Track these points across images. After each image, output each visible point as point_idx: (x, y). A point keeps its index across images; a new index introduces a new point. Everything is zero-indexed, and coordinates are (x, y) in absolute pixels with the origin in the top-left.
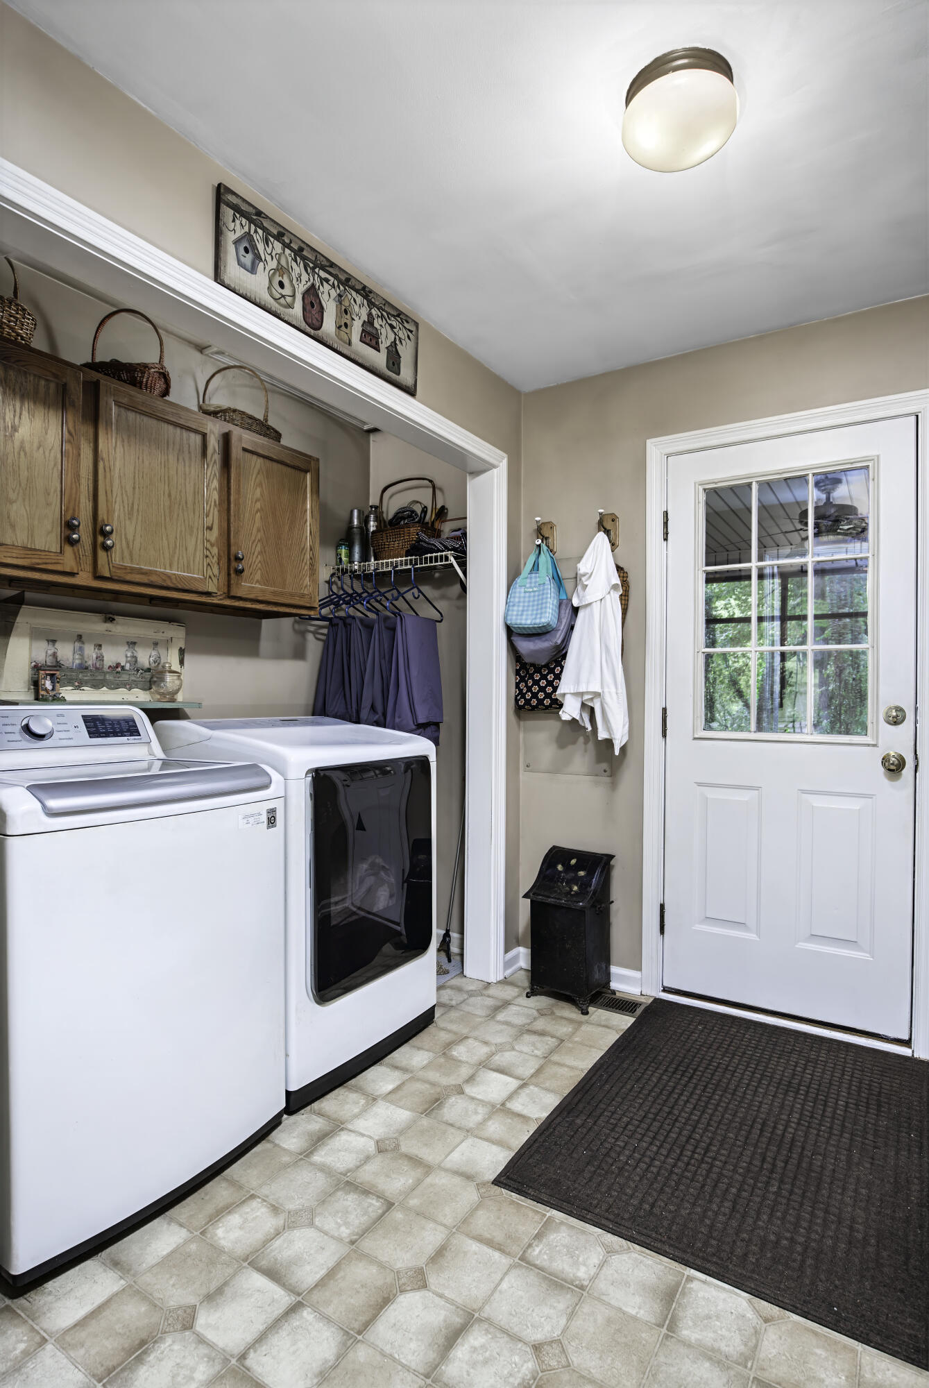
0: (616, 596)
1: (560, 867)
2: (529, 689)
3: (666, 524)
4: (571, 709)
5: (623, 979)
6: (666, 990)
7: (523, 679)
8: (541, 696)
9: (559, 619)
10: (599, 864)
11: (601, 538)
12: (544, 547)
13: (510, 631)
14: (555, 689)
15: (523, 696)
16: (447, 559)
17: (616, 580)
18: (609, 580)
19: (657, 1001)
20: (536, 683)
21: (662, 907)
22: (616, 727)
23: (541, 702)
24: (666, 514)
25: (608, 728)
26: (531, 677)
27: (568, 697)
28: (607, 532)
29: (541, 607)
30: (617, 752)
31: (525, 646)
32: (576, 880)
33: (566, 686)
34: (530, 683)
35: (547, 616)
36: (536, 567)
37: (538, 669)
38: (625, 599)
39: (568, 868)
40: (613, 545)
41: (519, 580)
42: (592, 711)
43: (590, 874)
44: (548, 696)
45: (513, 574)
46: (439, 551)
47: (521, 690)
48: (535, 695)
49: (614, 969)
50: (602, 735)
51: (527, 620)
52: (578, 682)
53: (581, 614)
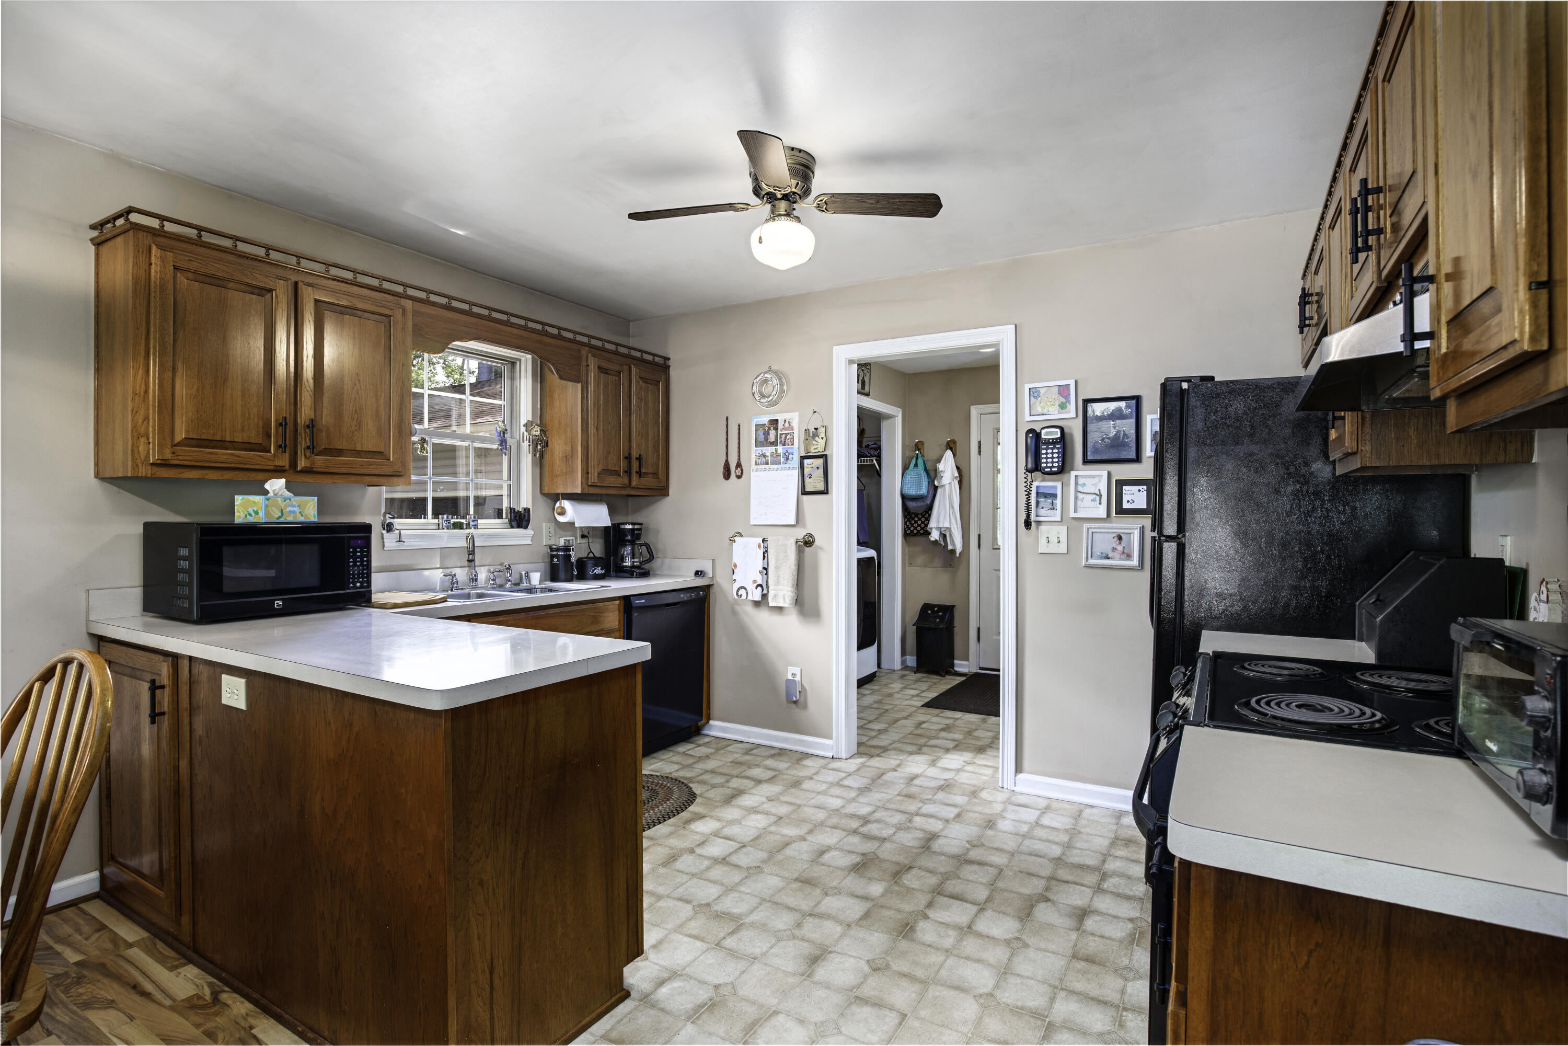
0: (956, 482)
1: (929, 612)
2: (912, 525)
3: (980, 447)
4: (935, 536)
5: (961, 666)
6: (981, 669)
7: (908, 520)
8: (919, 528)
9: (928, 491)
10: (947, 611)
11: (949, 453)
12: (920, 455)
13: (904, 497)
14: (926, 525)
15: (909, 529)
16: (872, 461)
17: (956, 474)
18: (953, 475)
19: (976, 674)
20: (916, 522)
21: (979, 629)
22: (957, 544)
23: (918, 532)
24: (980, 442)
25: (954, 544)
26: (913, 519)
27: (934, 530)
28: (951, 449)
29: (919, 486)
30: (958, 555)
31: (911, 504)
32: (938, 617)
33: (933, 524)
34: (913, 522)
35: (924, 490)
36: (916, 465)
37: (916, 515)
38: (960, 483)
39: (933, 612)
40: (954, 455)
41: (908, 472)
42: (945, 536)
43: (945, 613)
44: (922, 529)
45: (905, 468)
46: (867, 457)
47: (908, 526)
48: (915, 528)
49: (956, 662)
50: (950, 547)
51: (912, 492)
52: (938, 522)
53: (939, 491)
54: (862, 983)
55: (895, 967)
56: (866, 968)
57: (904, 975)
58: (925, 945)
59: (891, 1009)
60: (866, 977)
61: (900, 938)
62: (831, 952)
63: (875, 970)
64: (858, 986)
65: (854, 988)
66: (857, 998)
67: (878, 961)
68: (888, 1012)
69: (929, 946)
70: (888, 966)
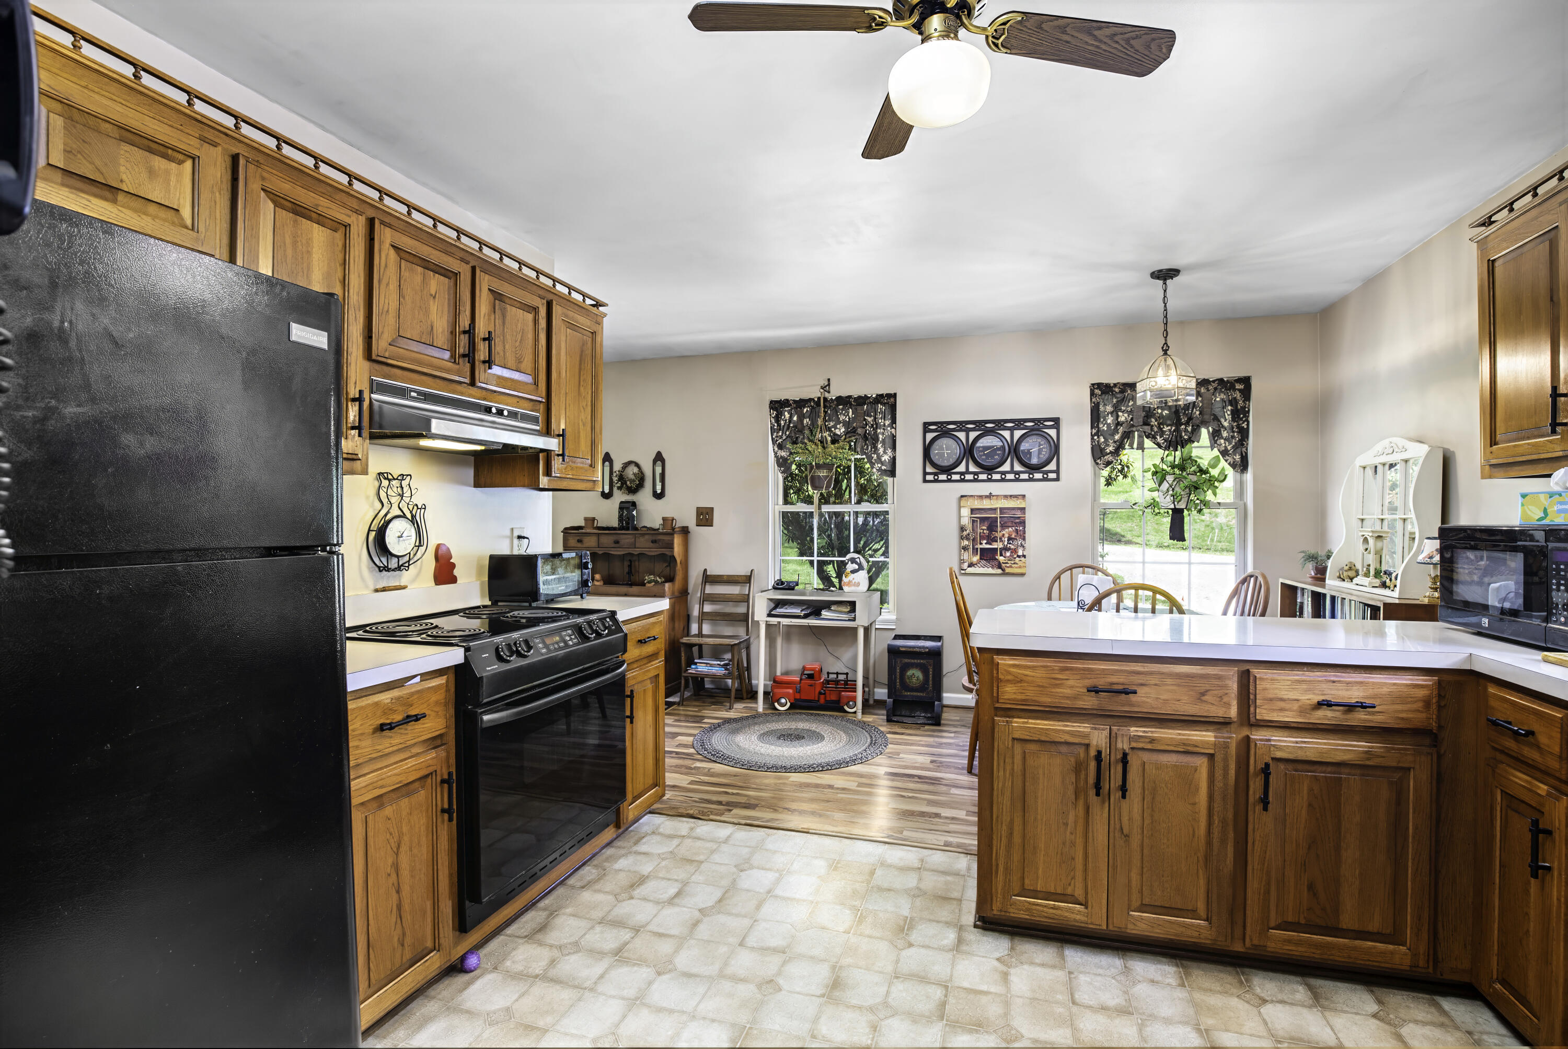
54: (782, 966)
55: (752, 987)
56: (781, 982)
57: (743, 980)
58: (719, 1021)
59: (753, 949)
60: (779, 973)
61: (748, 1026)
62: (823, 996)
63: (772, 980)
64: (785, 963)
65: (788, 960)
66: (784, 952)
67: (771, 991)
68: (755, 945)
69: (713, 1021)
70: (759, 986)
